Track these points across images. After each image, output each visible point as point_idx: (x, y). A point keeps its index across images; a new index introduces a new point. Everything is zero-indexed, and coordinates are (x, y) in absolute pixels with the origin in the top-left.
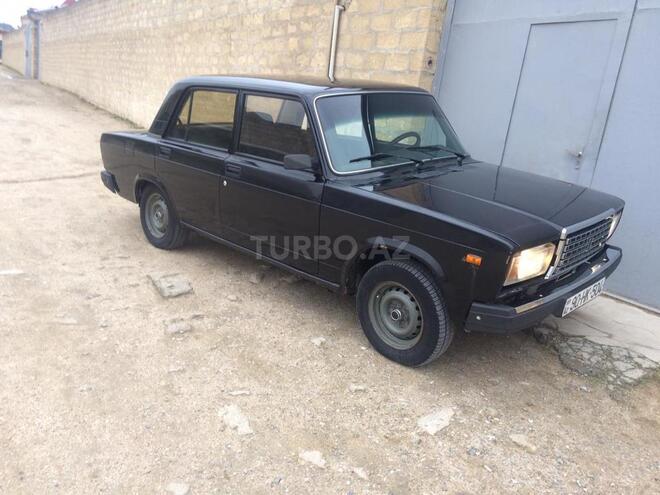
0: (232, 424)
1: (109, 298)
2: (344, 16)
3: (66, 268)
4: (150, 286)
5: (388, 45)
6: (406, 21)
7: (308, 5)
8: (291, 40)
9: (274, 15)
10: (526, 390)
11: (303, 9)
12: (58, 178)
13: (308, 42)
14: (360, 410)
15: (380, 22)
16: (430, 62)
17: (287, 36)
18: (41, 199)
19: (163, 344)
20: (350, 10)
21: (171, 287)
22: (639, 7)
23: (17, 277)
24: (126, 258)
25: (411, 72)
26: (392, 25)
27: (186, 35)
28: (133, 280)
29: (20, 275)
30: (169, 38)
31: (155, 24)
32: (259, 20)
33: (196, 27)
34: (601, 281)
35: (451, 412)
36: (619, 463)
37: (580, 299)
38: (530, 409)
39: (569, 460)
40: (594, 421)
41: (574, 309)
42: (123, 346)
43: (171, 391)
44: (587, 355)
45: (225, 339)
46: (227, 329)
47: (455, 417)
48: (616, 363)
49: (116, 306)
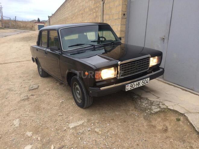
0: (15, 124)
1: (15, 91)
2: (104, 4)
4: (29, 87)
5: (114, 11)
6: (117, 3)
7: (97, 3)
8: (94, 14)
10: (116, 115)
14: (56, 121)
15: (112, 5)
16: (124, 15)
18: (22, 66)
19: (17, 103)
20: (105, 2)
21: (32, 87)
25: (119, 18)
26: (114, 5)
27: (75, 17)
30: (72, 18)
31: (69, 15)
32: (88, 10)
33: (76, 14)
34: (146, 79)
35: (83, 121)
36: (128, 139)
37: (135, 85)
38: (111, 121)
39: (110, 137)
40: (132, 125)
41: (132, 88)
42: (6, 103)
43: (8, 115)
44: (144, 104)
45: (36, 101)
46: (39, 98)
47: (83, 123)
48: (152, 107)
49: (15, 93)
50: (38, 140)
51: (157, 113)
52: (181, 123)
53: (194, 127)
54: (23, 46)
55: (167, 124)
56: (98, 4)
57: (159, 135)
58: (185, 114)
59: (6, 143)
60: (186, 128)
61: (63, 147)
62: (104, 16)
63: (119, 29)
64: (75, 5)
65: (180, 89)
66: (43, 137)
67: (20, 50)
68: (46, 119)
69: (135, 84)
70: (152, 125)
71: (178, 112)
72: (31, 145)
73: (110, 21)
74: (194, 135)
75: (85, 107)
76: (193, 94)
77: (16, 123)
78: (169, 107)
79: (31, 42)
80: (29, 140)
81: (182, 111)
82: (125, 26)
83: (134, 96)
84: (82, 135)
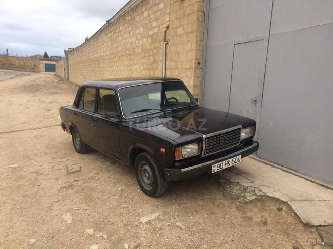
0: (66, 220)
1: (47, 175)
2: (168, 46)
3: (36, 164)
4: (66, 169)
5: (182, 57)
6: (188, 47)
7: (156, 42)
8: (151, 57)
9: (144, 48)
10: (199, 205)
11: (154, 44)
12: (54, 126)
13: (156, 58)
14: (121, 214)
15: (180, 48)
16: (199, 64)
17: (150, 56)
18: (42, 136)
19: (57, 191)
20: (169, 43)
21: (71, 169)
22: (271, 34)
23: (15, 168)
24: (62, 158)
25: (191, 68)
26: (184, 49)
27: (116, 58)
28: (61, 167)
29: (17, 167)
30: (111, 59)
31: (106, 53)
32: (140, 50)
33: (119, 54)
34: (237, 157)
35: (158, 214)
36: (220, 234)
37: (223, 165)
38: (195, 213)
39: (197, 232)
40: (222, 218)
41: (220, 169)
42: (41, 193)
43: (50, 208)
44: (236, 190)
45: (83, 189)
46: (86, 185)
47: (158, 216)
48: (246, 193)
49: (48, 177)
50: (105, 239)
51: (252, 201)
52: (283, 213)
53: (299, 218)
54: (29, 102)
55: (266, 215)
56: (158, 45)
57: (257, 229)
58: (288, 202)
59: (63, 244)
60: (290, 220)
61: (139, 245)
62: (167, 63)
63: (192, 83)
64: (118, 40)
65: (279, 170)
66: (110, 235)
67: (28, 108)
68: (106, 213)
69: (224, 163)
70: (248, 218)
71: (279, 200)
72: (97, 244)
73: (177, 71)
74: (300, 227)
75: (156, 196)
76: (297, 177)
77: (68, 218)
78: (267, 194)
79: (40, 94)
80: (92, 240)
81: (284, 199)
82: (200, 79)
83: (220, 180)
84: (161, 231)
